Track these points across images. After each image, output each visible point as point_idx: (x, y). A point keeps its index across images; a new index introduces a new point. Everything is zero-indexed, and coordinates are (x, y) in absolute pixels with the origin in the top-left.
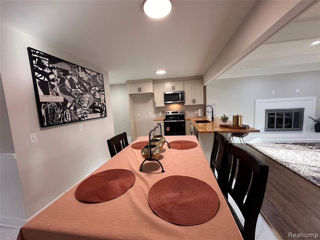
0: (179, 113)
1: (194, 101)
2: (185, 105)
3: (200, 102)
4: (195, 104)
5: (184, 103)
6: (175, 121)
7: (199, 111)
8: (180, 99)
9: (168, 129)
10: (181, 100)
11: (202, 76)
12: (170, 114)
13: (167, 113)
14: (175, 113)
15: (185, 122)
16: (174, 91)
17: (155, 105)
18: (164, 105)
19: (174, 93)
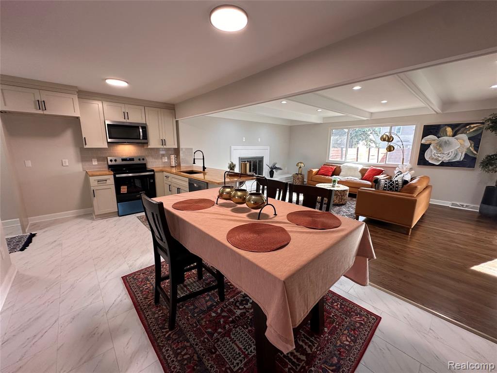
0: (136, 162)
1: (163, 142)
2: (149, 147)
3: (171, 144)
4: (165, 147)
5: (147, 143)
6: (130, 175)
7: (171, 157)
8: (141, 138)
9: (124, 189)
10: (143, 139)
11: (174, 105)
12: (119, 162)
13: (111, 161)
14: (128, 160)
15: (154, 175)
16: (128, 121)
17: (86, 144)
18: (106, 146)
19: (127, 124)
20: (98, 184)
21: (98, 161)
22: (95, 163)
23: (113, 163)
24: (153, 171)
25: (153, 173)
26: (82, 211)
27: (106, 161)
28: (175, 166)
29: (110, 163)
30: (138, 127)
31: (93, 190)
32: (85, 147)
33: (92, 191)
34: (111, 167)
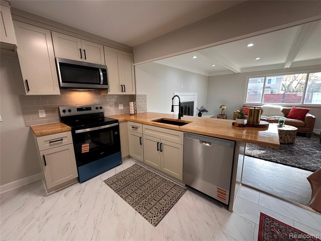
0: (94, 111)
1: (123, 88)
2: (109, 93)
3: (130, 91)
4: (124, 93)
5: (107, 89)
8: (102, 83)
9: (85, 148)
10: (103, 84)
11: (132, 48)
12: (75, 113)
13: (64, 111)
14: (85, 110)
15: (118, 126)
16: (85, 61)
17: (29, 90)
18: (57, 92)
19: (85, 65)
20: (50, 145)
21: (46, 112)
22: (42, 115)
23: (67, 114)
24: (117, 121)
25: (117, 124)
26: (25, 181)
27: (57, 111)
28: (134, 114)
29: (62, 114)
30: (97, 69)
31: (44, 156)
32: (27, 94)
33: (42, 158)
34: (65, 120)
